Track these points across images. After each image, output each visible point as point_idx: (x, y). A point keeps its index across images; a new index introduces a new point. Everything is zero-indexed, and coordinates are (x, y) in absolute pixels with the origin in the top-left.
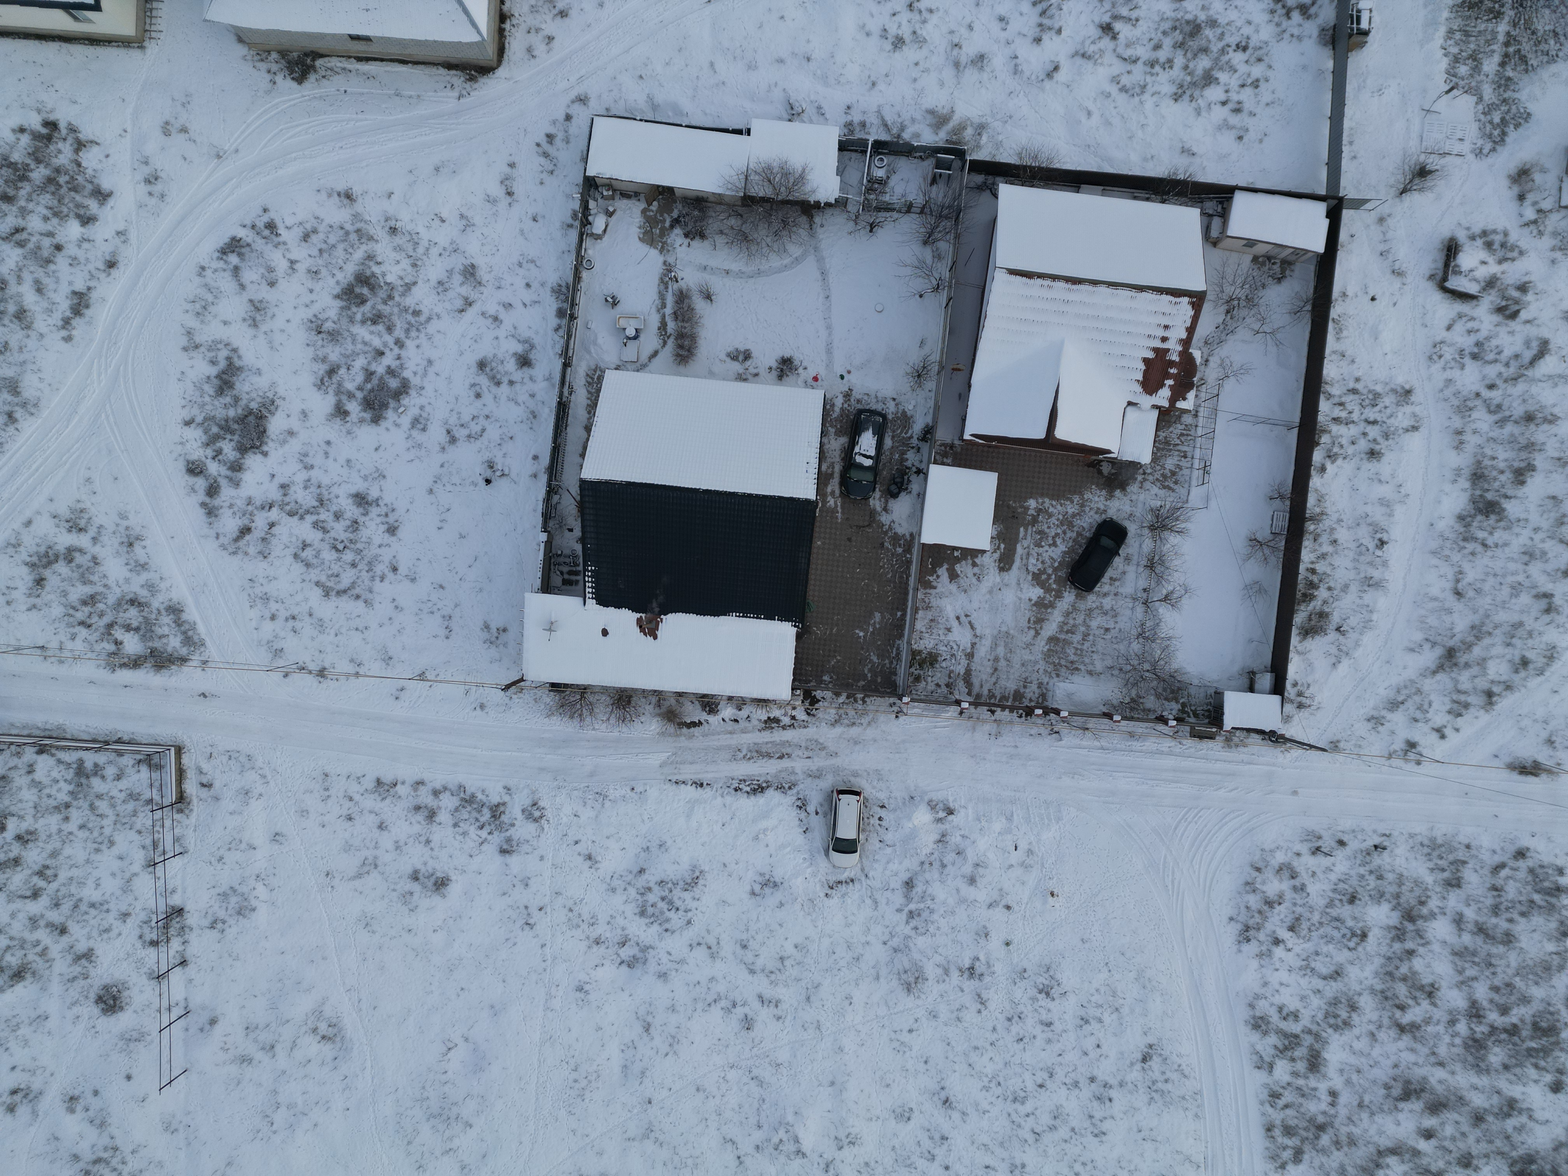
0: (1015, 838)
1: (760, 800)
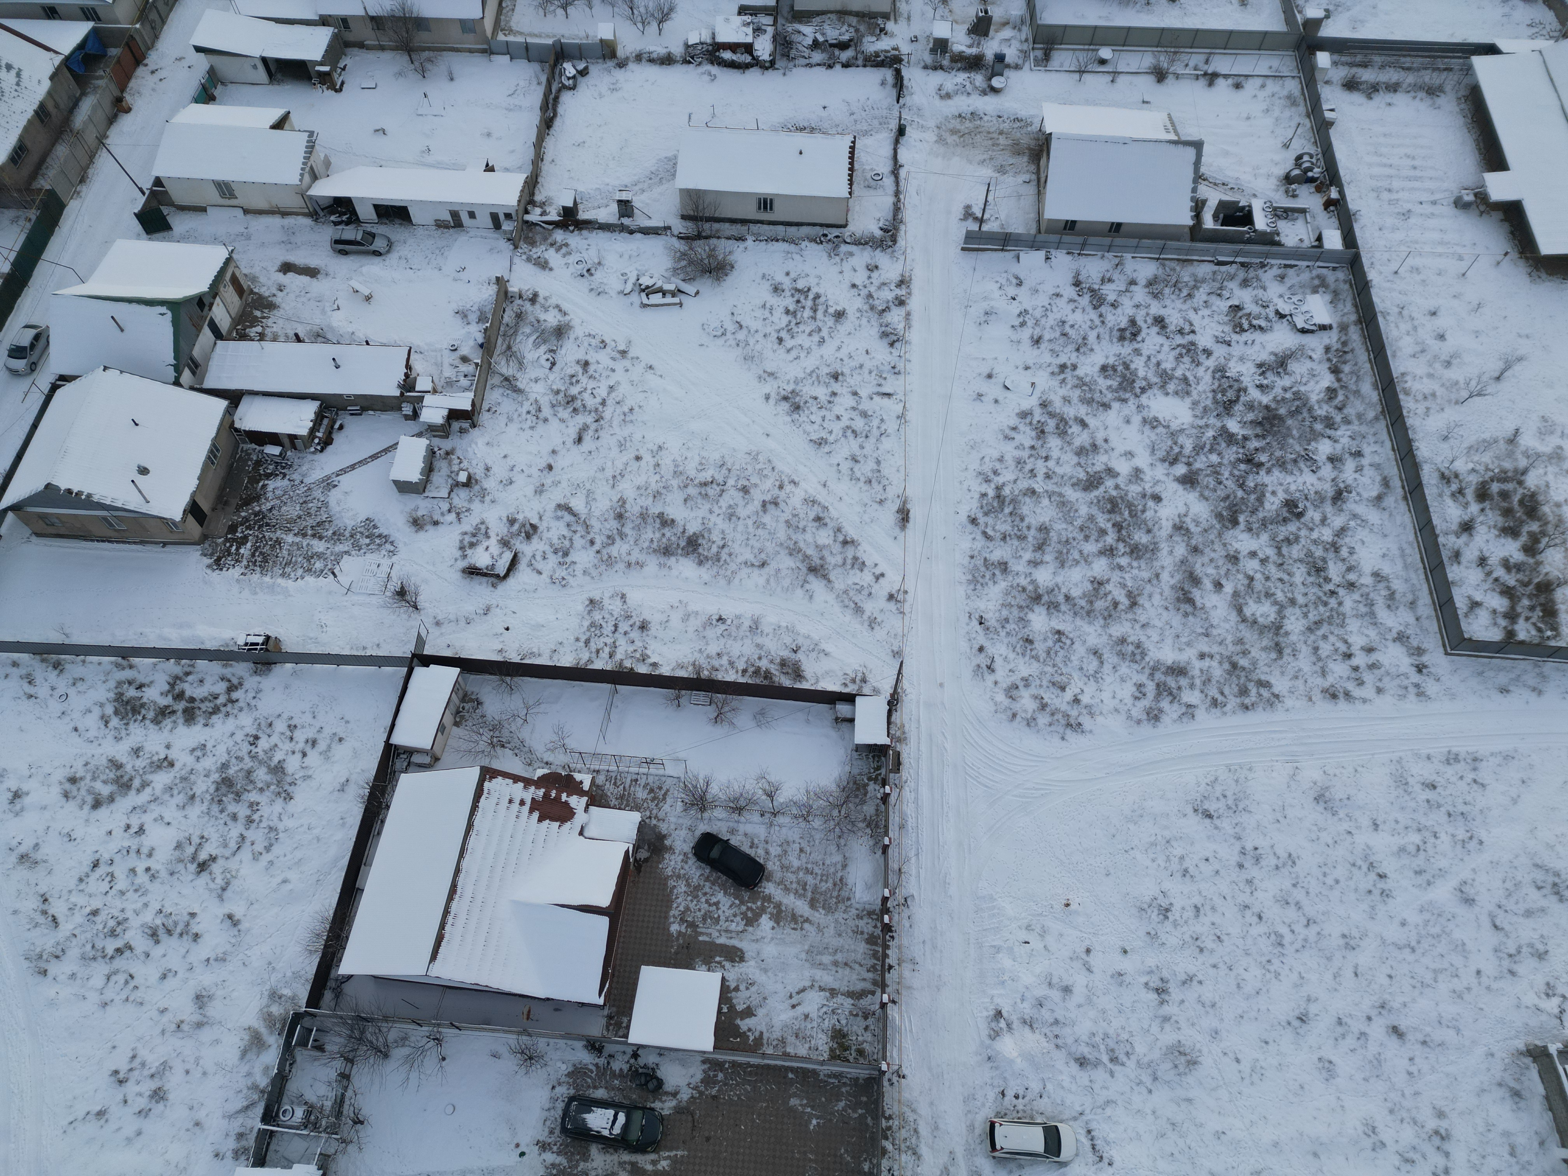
0: (1016, 943)
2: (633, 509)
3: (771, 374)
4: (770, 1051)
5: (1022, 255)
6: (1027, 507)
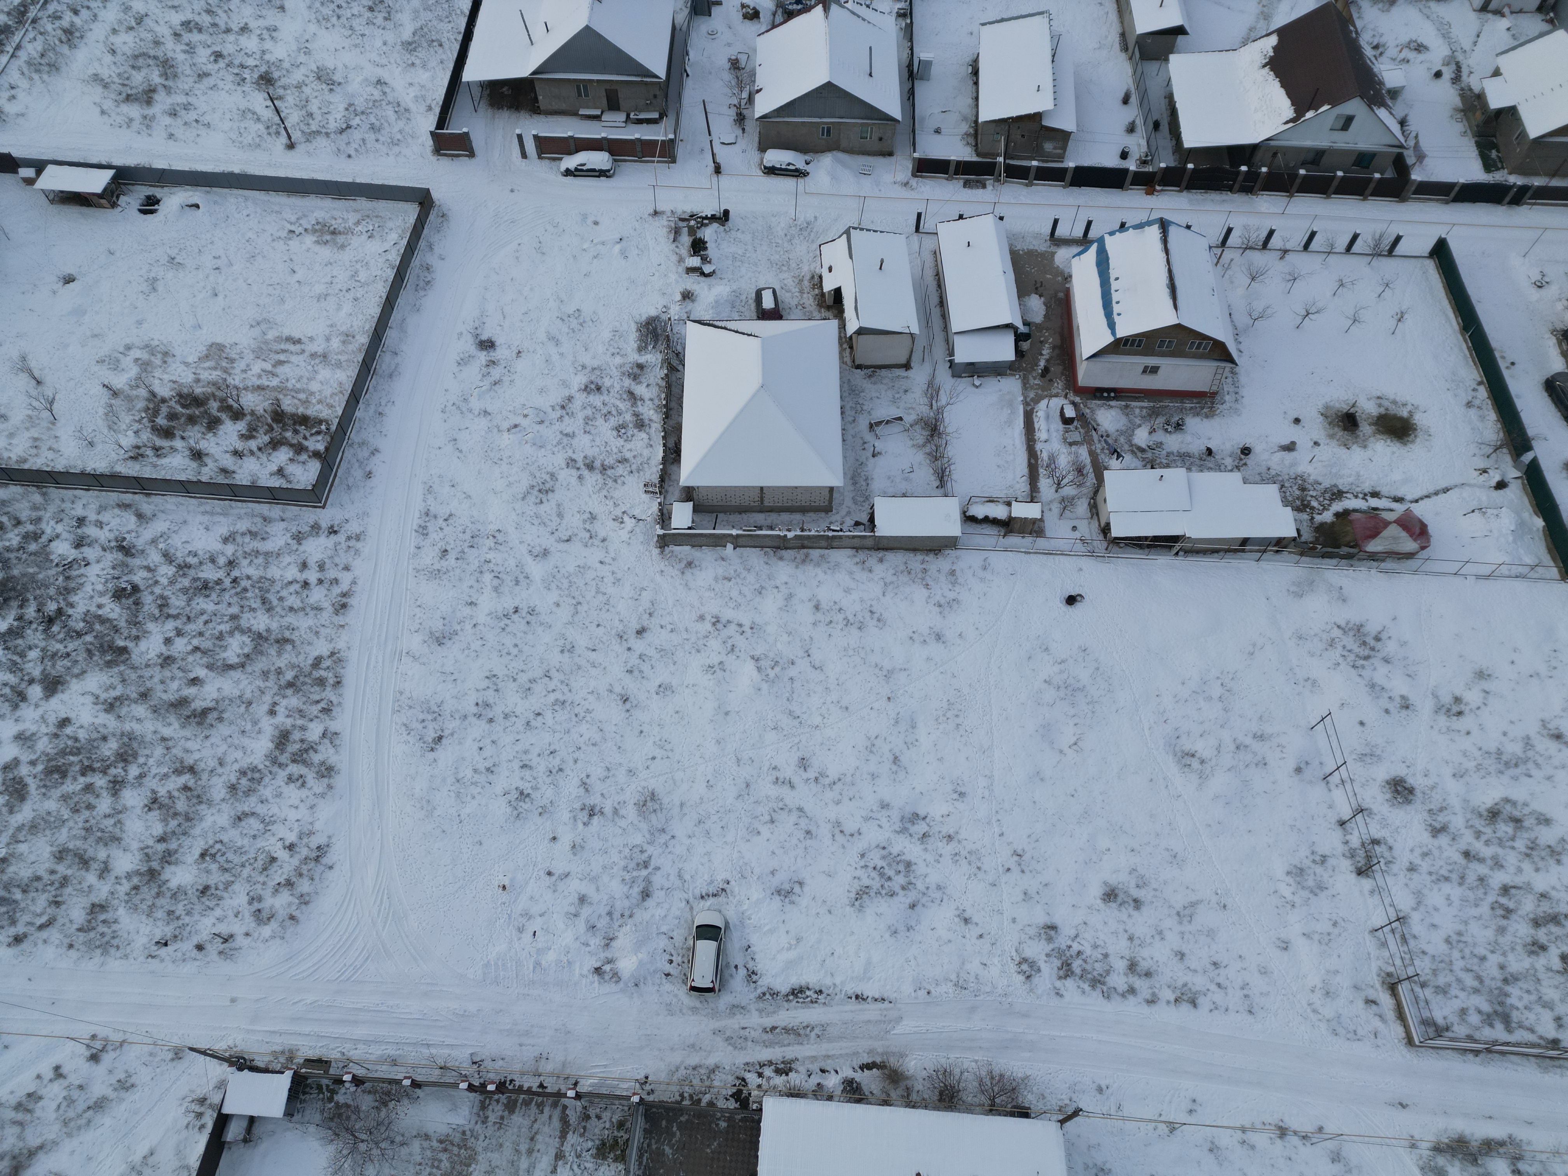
0: (534, 944)
1: (794, 980)
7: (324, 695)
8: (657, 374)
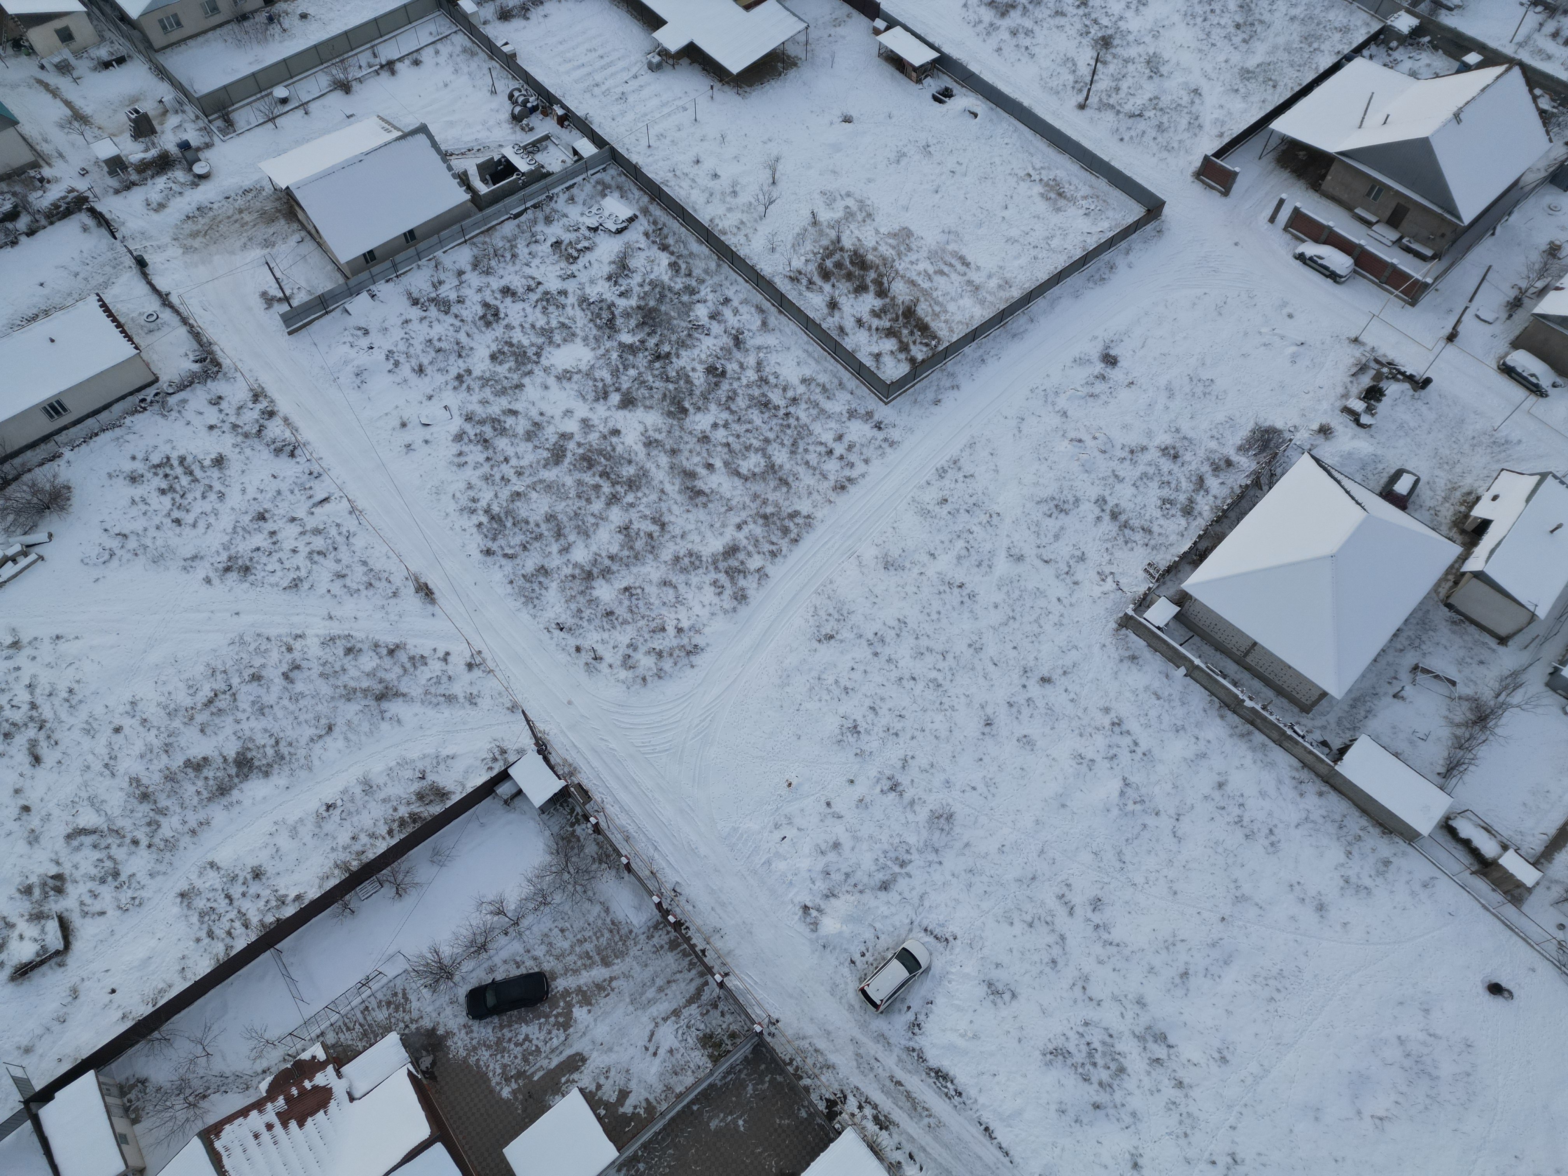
0: (778, 846)
1: (946, 1064)
2: (153, 779)
3: (194, 558)
4: (664, 1106)
5: (347, 306)
6: (522, 510)
7: (780, 541)
8: (1239, 479)
